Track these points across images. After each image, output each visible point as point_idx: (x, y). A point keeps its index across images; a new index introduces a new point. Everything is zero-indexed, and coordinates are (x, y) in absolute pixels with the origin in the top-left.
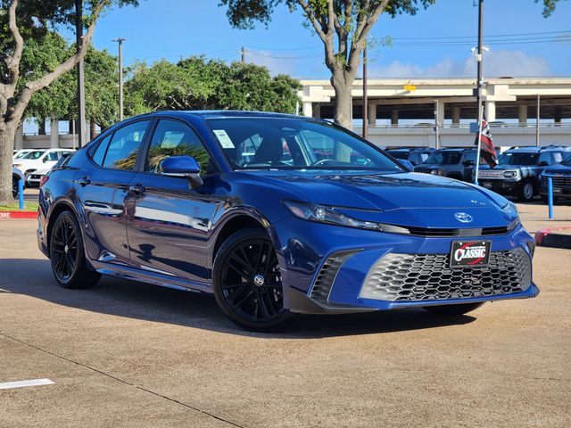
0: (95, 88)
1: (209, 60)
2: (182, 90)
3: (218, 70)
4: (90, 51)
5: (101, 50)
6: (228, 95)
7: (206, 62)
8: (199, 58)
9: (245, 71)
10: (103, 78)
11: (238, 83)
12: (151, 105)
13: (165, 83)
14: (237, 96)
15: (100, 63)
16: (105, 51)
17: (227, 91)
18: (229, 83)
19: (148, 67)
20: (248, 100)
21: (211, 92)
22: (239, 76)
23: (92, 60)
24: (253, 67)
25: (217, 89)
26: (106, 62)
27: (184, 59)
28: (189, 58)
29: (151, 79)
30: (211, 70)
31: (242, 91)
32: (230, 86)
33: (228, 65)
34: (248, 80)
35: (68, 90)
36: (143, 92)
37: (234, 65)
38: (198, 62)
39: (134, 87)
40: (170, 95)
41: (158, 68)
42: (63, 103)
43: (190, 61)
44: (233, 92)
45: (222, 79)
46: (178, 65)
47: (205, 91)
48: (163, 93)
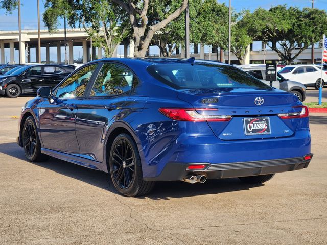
0: (217, 26)
1: (289, 7)
2: (271, 26)
3: (295, 13)
4: (215, 4)
5: (221, 4)
6: (300, 28)
7: (287, 8)
8: (283, 6)
9: (311, 13)
10: (222, 21)
11: (307, 20)
12: (252, 36)
13: (260, 22)
14: (306, 29)
15: (221, 11)
16: (224, 4)
17: (299, 26)
18: (302, 21)
19: (251, 13)
20: (313, 31)
21: (289, 27)
22: (308, 16)
23: (216, 9)
24: (317, 11)
25: (294, 25)
26: (224, 11)
27: (274, 7)
28: (277, 6)
29: (252, 20)
30: (290, 13)
31: (309, 26)
32: (302, 23)
33: (301, 9)
34: (313, 19)
35: (201, 28)
36: (247, 28)
37: (305, 10)
38: (282, 8)
39: (242, 25)
40: (264, 29)
41: (257, 13)
42: (198, 36)
43: (277, 8)
44: (304, 26)
45: (297, 19)
46: (270, 10)
47: (285, 26)
48: (260, 28)
